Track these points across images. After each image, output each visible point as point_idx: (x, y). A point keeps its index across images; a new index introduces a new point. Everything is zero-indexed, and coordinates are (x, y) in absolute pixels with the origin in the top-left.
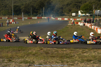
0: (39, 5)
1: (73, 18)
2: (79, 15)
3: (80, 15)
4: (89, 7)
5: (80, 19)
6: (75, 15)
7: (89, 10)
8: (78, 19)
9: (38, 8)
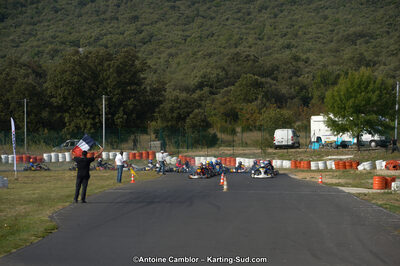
0: (69, 83)
1: (282, 158)
2: (314, 139)
3: (319, 139)
4: (380, 96)
5: (331, 165)
6: (290, 143)
7: (377, 113)
8: (321, 165)
9: (65, 98)
